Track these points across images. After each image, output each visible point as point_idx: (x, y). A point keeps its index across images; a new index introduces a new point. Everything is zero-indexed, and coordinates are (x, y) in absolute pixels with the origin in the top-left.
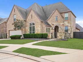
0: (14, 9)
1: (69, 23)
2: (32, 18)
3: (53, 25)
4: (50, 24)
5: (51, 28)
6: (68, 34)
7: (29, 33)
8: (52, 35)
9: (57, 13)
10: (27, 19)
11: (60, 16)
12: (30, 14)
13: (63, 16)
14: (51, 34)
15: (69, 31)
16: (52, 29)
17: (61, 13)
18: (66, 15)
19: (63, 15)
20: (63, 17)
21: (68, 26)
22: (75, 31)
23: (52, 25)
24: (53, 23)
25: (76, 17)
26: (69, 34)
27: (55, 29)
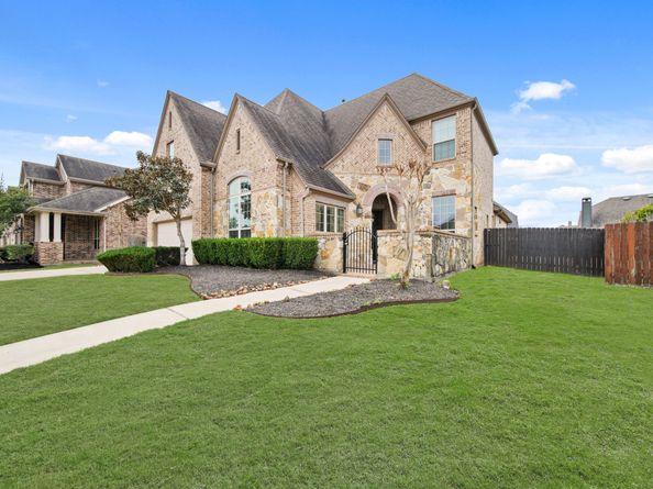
0: (168, 112)
1: (457, 175)
2: (239, 148)
3: (364, 187)
4: (346, 181)
5: (352, 207)
6: (457, 244)
7: (227, 236)
8: (344, 249)
9: (386, 122)
10: (220, 161)
11: (408, 137)
12: (232, 131)
13: (425, 139)
14: (340, 244)
15: (457, 223)
16: (359, 215)
17: (412, 122)
18: (443, 131)
19: (424, 130)
20: (423, 145)
21: (453, 194)
22: (491, 227)
23: (356, 191)
24: (363, 180)
25: (495, 152)
26: (464, 239)
27: (375, 212)
